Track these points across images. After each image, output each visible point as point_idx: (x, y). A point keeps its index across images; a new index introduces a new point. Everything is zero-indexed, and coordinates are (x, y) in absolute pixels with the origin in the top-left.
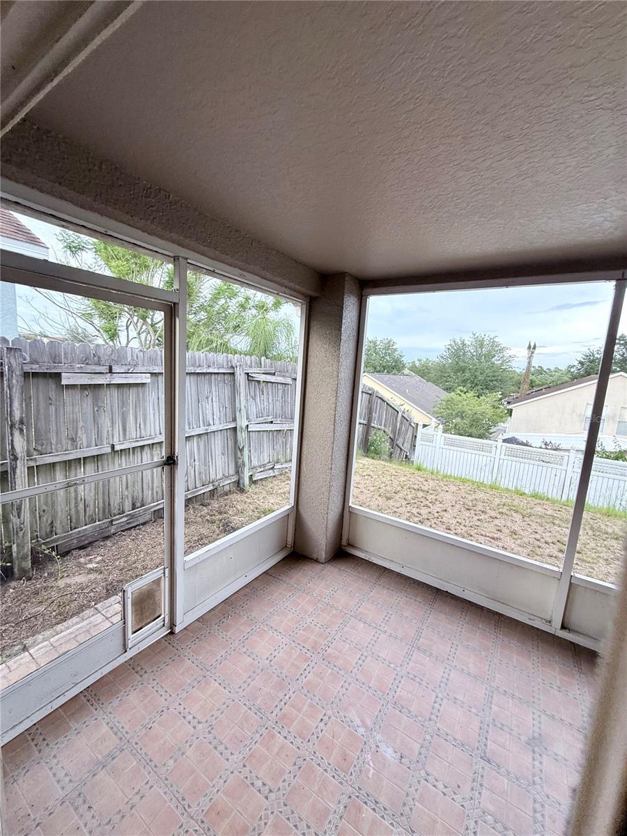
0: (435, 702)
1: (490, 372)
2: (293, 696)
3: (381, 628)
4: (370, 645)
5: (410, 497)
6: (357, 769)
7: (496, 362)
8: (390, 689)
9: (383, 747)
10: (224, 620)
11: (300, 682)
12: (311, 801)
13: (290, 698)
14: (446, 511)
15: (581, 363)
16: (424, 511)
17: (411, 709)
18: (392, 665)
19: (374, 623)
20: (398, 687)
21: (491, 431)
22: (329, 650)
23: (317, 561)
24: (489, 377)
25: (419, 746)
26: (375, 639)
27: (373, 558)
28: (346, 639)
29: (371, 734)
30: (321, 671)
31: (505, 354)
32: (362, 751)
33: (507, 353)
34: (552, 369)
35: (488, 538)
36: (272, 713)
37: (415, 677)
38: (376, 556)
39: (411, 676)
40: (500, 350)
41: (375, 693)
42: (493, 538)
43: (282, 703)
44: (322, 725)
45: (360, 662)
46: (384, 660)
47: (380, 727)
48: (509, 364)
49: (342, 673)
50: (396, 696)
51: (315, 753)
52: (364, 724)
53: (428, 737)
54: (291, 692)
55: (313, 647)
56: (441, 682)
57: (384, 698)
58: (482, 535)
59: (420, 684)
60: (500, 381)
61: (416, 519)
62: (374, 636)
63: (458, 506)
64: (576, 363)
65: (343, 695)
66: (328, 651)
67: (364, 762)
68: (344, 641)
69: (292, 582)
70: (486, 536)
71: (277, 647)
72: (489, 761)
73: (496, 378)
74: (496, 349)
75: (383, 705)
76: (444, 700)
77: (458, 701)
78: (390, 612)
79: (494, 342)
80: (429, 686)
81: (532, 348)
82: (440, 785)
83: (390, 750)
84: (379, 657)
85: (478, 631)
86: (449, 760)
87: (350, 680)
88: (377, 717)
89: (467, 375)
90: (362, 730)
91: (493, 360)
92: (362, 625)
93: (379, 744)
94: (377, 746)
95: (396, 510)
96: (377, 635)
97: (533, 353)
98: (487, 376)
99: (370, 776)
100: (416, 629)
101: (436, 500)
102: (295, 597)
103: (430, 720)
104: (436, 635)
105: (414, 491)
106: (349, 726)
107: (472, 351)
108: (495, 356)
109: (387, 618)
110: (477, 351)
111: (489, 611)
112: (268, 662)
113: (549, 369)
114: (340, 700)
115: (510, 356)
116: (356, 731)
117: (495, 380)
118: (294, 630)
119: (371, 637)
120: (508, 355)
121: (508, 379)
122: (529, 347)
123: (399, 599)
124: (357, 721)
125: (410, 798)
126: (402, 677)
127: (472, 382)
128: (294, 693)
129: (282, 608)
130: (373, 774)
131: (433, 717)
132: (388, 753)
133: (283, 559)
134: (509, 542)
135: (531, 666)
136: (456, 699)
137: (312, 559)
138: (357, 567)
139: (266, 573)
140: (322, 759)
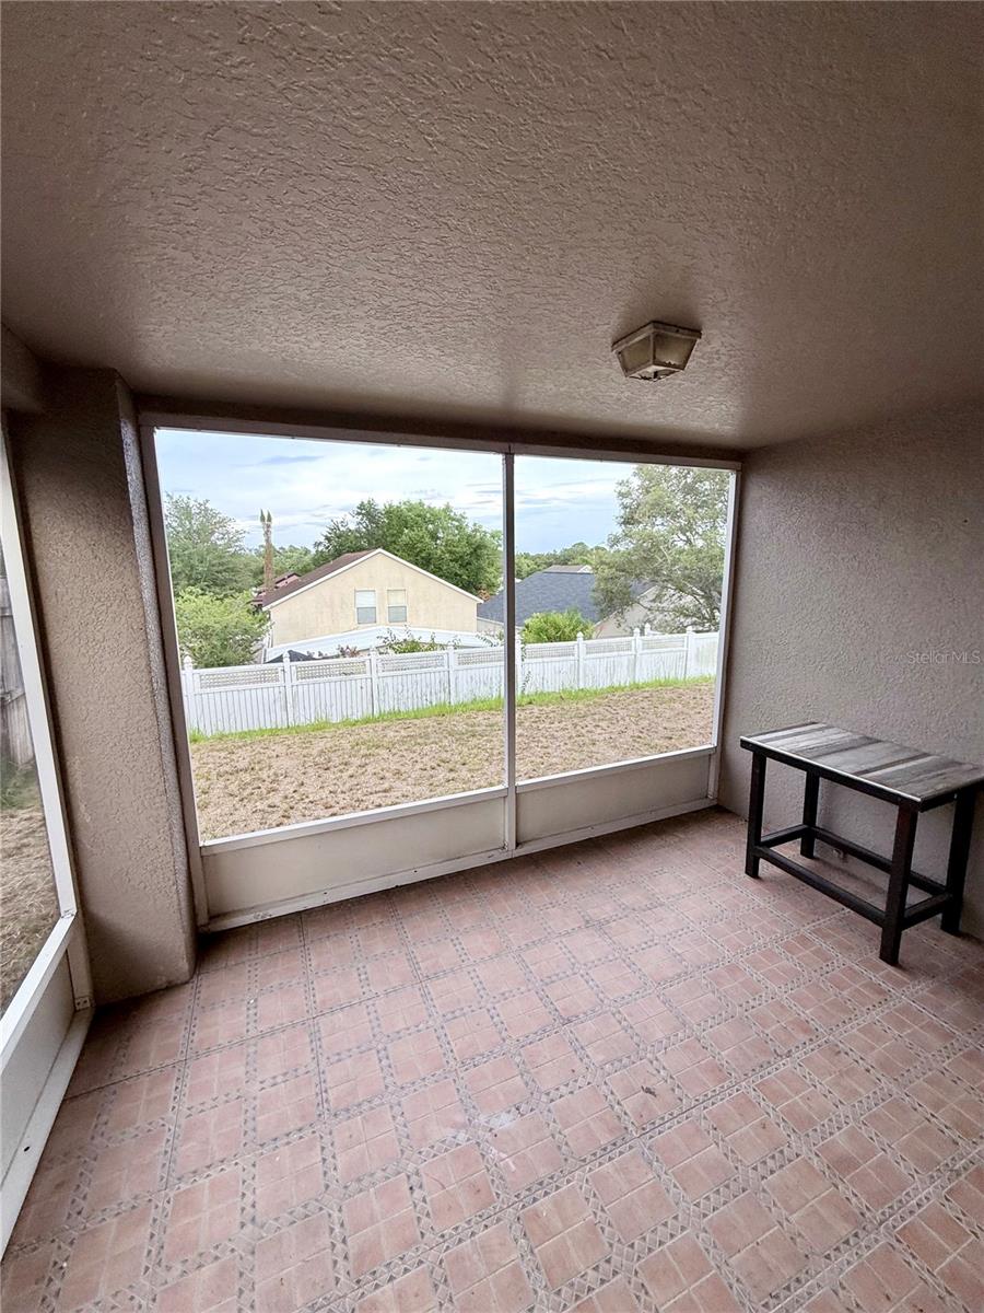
0: (492, 1018)
1: (214, 559)
2: (345, 1216)
3: (367, 996)
4: (377, 1030)
5: (233, 788)
6: (497, 1182)
7: (219, 543)
8: (445, 1054)
9: (494, 1123)
10: (57, 1284)
11: (333, 1186)
12: (494, 1290)
13: (342, 1225)
14: (302, 784)
15: (327, 538)
16: (276, 799)
17: (482, 1051)
18: (421, 1026)
19: (354, 997)
20: (449, 1043)
21: (253, 649)
22: (332, 1095)
23: (171, 987)
24: (214, 566)
25: (519, 1077)
26: (373, 1016)
27: (270, 912)
28: (338, 1054)
29: (474, 1127)
30: (348, 1134)
31: (229, 528)
32: (483, 1156)
33: (232, 527)
34: (287, 548)
35: (380, 794)
36: (337, 1280)
37: (453, 1012)
38: (273, 904)
39: (449, 1016)
40: (219, 522)
41: (435, 1078)
42: (385, 791)
43: (339, 1246)
44: (417, 1193)
45: (384, 1062)
46: (408, 1029)
47: (474, 1107)
48: (239, 544)
49: (377, 1101)
50: (456, 1056)
51: (443, 1236)
52: (457, 1126)
53: (517, 1059)
54: (336, 1215)
55: (303, 1118)
56: (479, 990)
57: (449, 1071)
58: (371, 793)
59: (464, 1015)
60: (233, 571)
61: (276, 817)
62: (369, 1014)
63: (310, 770)
64: (322, 539)
65: (405, 1126)
66: (331, 1098)
67: (496, 1165)
68: (339, 1060)
69: (154, 1060)
70: (376, 792)
71: (241, 1189)
72: (570, 1021)
73: (225, 567)
74: (213, 520)
75: (455, 1081)
76: (496, 1006)
77: (507, 995)
78: (360, 965)
79: (206, 509)
80: (473, 1008)
81: (266, 520)
82: (564, 1090)
83: (505, 1117)
84: (398, 1032)
85: (461, 906)
86: (549, 1058)
87: (394, 1100)
88: (462, 1102)
90: (462, 1136)
91: (213, 538)
92: (340, 1015)
93: (490, 1126)
94: (491, 1130)
95: (232, 818)
96: (372, 1009)
97: (269, 526)
98: (210, 565)
99: (513, 1167)
100: (405, 958)
101: (276, 774)
102: (187, 1081)
103: (504, 1040)
104: (431, 946)
105: (233, 778)
106: (446, 1150)
107: (175, 524)
108: (214, 532)
109: (363, 977)
110: (181, 525)
111: (450, 876)
112: (249, 1227)
113: (282, 548)
114: (408, 1137)
115: (237, 532)
116: (458, 1145)
117: (225, 571)
118: (244, 1128)
119: (367, 1020)
120: (234, 530)
121: (242, 567)
122: (263, 519)
123: (354, 939)
124: (449, 1132)
125: (557, 1136)
126: (442, 1028)
127: (189, 578)
128: (340, 1210)
129: (183, 1121)
130: (514, 1163)
131: (504, 1034)
132: (505, 1122)
133: (88, 1041)
134: (402, 787)
135: (522, 902)
136: (503, 994)
137: (157, 991)
138: (254, 942)
139: (69, 1099)
140: (456, 1228)
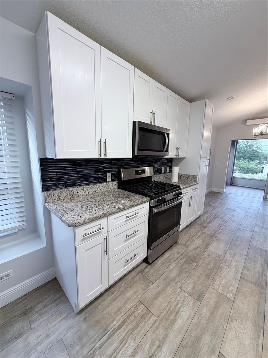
1: (252, 153)
7: (255, 149)
24: (252, 155)
31: (259, 145)
48: (261, 149)
60: (257, 157)
73: (255, 155)
74: (255, 143)
89: (241, 154)
98: (250, 155)
108: (254, 146)
117: (255, 156)
120: (260, 145)
121: (261, 156)
